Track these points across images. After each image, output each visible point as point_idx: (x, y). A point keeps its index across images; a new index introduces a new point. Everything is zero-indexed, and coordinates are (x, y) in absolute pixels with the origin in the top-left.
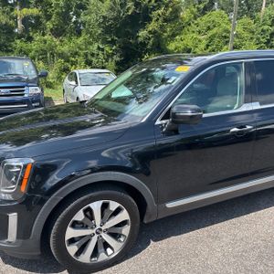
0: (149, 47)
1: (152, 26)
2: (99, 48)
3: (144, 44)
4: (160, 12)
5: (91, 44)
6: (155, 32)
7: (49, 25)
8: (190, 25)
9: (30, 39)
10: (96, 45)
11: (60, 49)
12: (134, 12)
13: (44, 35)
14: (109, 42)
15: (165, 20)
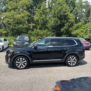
0: (64, 33)
1: (65, 27)
2: (50, 33)
3: (63, 32)
4: (67, 24)
5: (48, 32)
6: (66, 29)
7: (38, 27)
8: (81, 26)
9: (33, 30)
10: (49, 32)
11: (40, 33)
12: (60, 24)
13: (37, 29)
14: (53, 32)
15: (69, 26)
